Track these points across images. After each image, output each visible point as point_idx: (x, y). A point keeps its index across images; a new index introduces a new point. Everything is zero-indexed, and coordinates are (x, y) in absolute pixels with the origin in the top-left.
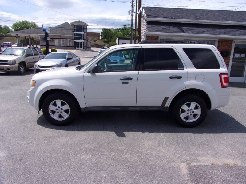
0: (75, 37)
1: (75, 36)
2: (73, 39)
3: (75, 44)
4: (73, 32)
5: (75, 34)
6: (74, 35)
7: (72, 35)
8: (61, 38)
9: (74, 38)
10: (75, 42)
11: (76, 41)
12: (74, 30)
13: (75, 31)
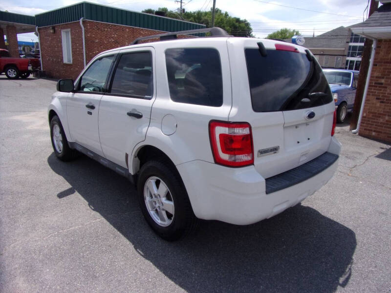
0: (349, 53)
1: (349, 50)
2: (346, 56)
3: (347, 64)
4: (348, 42)
5: (350, 47)
6: (348, 48)
7: (345, 48)
8: (324, 53)
9: (346, 53)
10: (347, 61)
11: (350, 59)
12: (349, 40)
13: (351, 42)
